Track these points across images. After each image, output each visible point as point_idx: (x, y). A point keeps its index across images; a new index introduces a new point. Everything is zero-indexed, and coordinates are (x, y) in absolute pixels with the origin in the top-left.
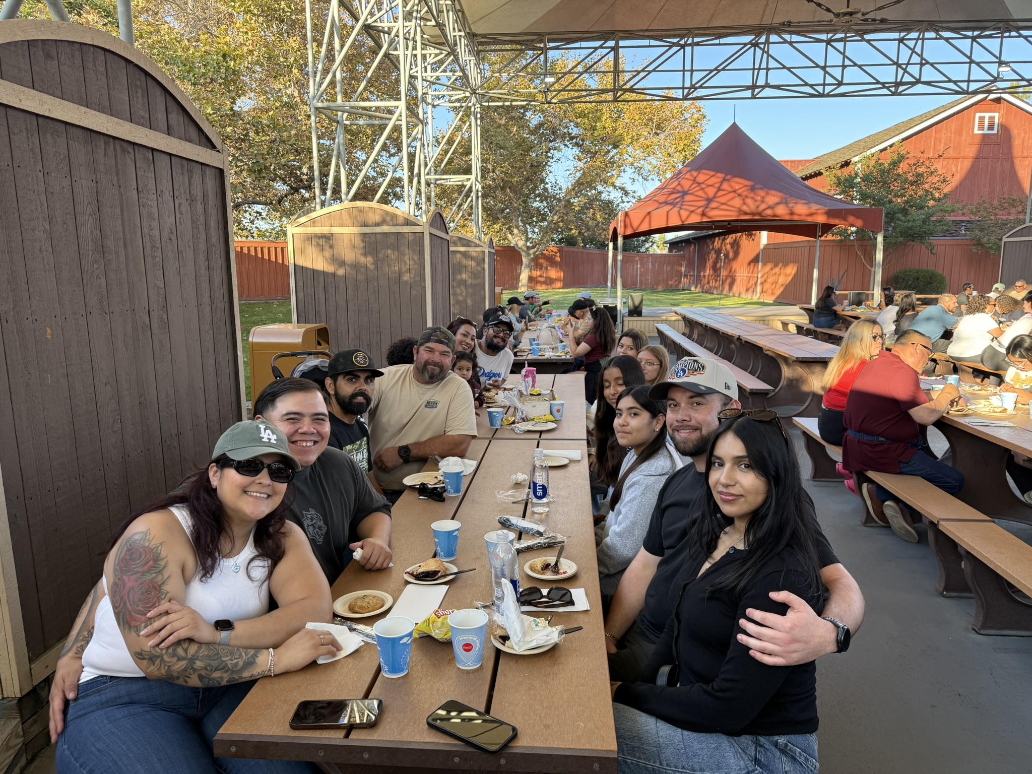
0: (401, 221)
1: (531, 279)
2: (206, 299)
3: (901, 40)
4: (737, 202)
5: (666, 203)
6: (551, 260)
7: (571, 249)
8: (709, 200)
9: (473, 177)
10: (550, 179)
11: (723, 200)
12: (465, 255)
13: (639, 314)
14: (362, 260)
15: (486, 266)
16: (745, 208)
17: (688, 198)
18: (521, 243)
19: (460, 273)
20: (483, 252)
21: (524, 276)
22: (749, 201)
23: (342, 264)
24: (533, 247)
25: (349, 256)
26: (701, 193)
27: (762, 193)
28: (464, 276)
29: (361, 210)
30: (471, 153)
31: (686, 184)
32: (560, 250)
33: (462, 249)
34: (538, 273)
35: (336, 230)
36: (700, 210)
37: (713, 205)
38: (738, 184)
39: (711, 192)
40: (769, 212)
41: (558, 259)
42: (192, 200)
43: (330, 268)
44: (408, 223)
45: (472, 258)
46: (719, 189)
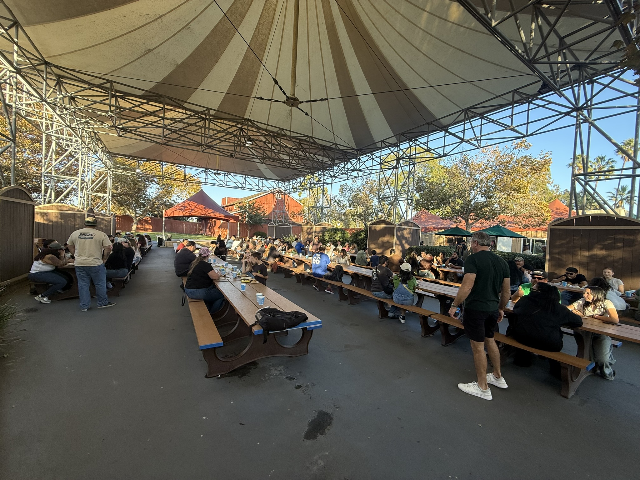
0: (76, 210)
1: (137, 228)
2: (28, 229)
3: (243, 177)
4: (200, 211)
5: (179, 209)
6: (147, 222)
7: (156, 218)
8: (192, 210)
9: (108, 195)
10: (147, 193)
11: (196, 210)
12: (103, 219)
13: (171, 240)
14: (60, 220)
15: (112, 223)
16: (202, 213)
17: (186, 208)
18: (133, 215)
19: (100, 225)
20: (111, 219)
21: (134, 227)
22: (203, 211)
23: (52, 221)
24: (139, 217)
25: (54, 220)
26: (190, 208)
27: (208, 210)
28: (102, 226)
29: (60, 206)
30: (106, 188)
31: (186, 205)
32: (151, 218)
33: (102, 217)
34: (141, 226)
35: (49, 211)
36: (189, 212)
37: (193, 211)
38: (201, 206)
39: (193, 208)
40: (209, 215)
41: (150, 222)
42: (28, 211)
43: (46, 222)
44: (78, 211)
45: (106, 221)
46: (195, 207)
